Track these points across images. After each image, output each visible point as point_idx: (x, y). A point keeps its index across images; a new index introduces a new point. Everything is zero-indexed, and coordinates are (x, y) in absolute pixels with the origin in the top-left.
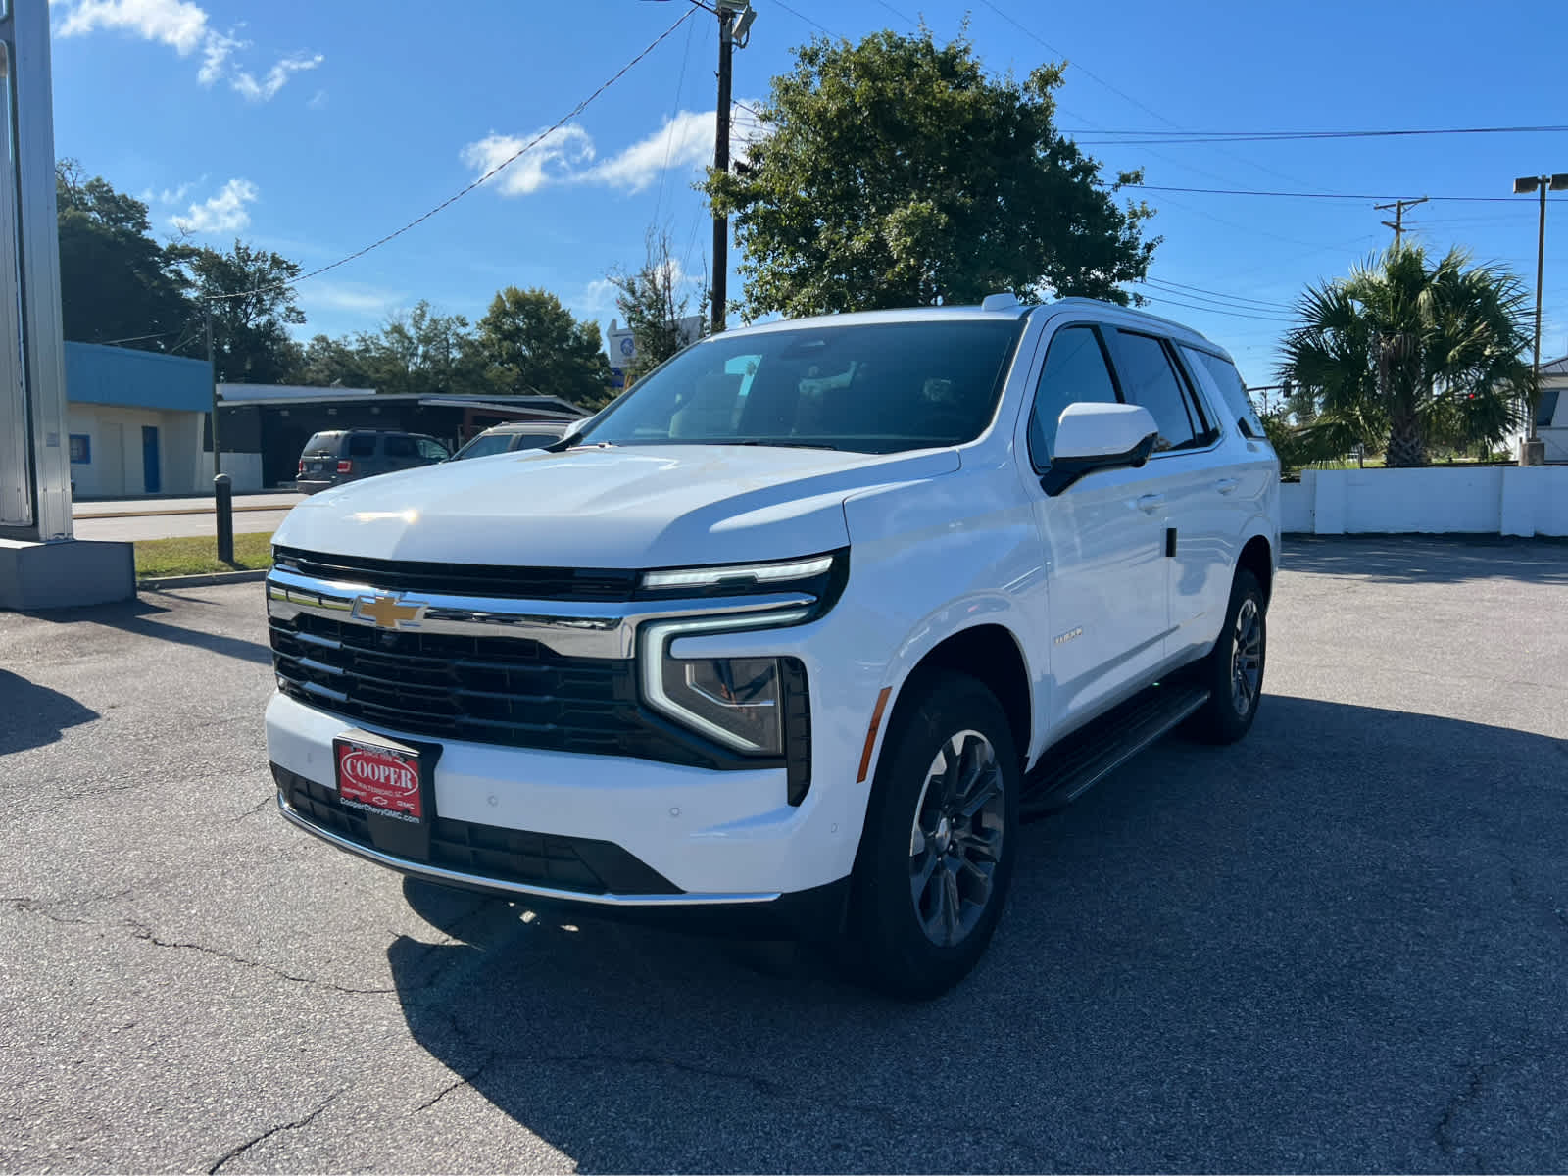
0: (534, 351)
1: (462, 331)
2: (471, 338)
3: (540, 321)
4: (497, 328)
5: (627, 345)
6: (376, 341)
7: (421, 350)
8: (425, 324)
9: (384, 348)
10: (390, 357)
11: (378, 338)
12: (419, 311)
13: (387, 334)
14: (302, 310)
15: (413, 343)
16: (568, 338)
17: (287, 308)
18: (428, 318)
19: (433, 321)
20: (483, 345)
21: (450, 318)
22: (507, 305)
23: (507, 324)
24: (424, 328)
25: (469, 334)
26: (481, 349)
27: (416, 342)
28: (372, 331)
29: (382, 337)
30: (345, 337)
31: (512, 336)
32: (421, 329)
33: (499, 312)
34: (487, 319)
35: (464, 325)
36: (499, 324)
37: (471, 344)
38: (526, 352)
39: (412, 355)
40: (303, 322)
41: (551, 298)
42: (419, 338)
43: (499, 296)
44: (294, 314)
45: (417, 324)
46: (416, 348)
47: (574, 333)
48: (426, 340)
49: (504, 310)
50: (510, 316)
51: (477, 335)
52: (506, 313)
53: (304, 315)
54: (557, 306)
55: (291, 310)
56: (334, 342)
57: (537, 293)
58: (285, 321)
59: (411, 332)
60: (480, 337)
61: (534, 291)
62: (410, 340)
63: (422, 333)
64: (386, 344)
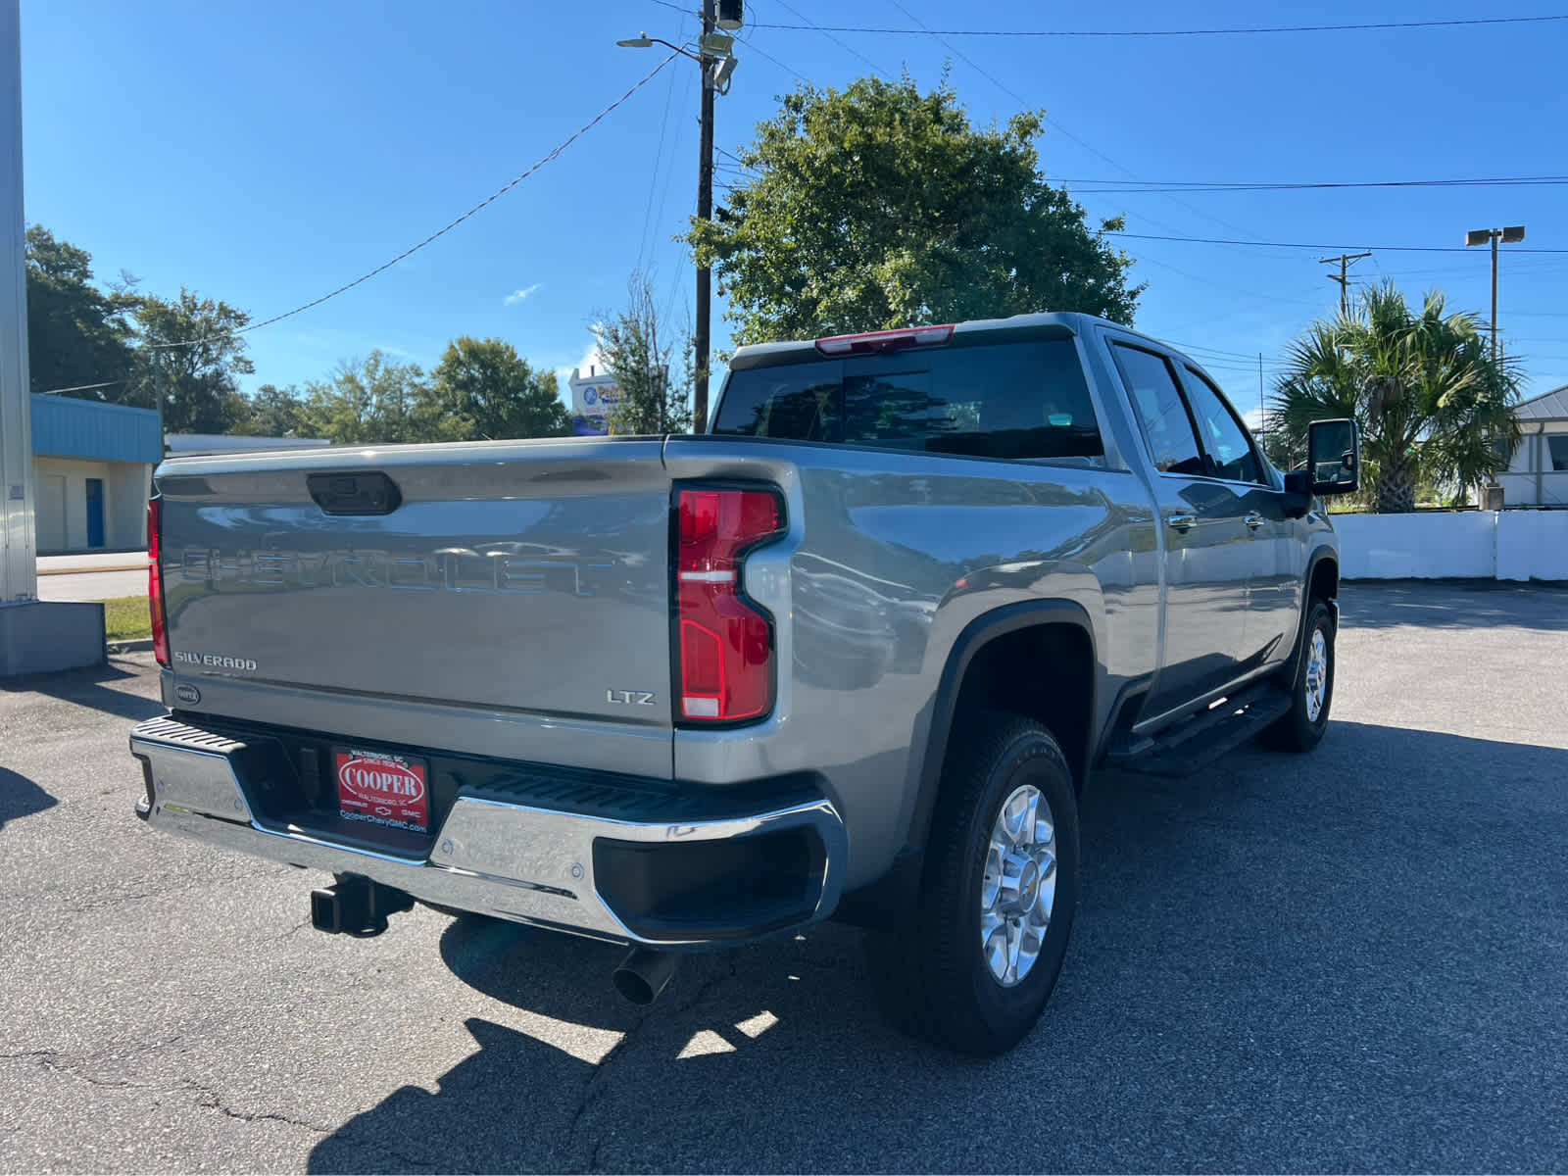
0: (490, 401)
1: (417, 380)
2: (425, 387)
3: (495, 369)
4: (451, 378)
5: (590, 393)
6: (326, 391)
7: (374, 400)
8: (379, 374)
9: (336, 398)
10: (343, 406)
11: (330, 387)
12: (372, 361)
13: (339, 383)
14: (250, 360)
15: (366, 393)
16: (524, 388)
17: (235, 358)
18: (381, 368)
19: (388, 372)
20: (438, 394)
21: (404, 368)
22: (461, 354)
23: (462, 375)
24: (377, 377)
25: (424, 384)
26: (435, 398)
27: (369, 392)
28: (324, 381)
29: (334, 386)
30: (294, 387)
31: (467, 385)
32: (374, 379)
33: (454, 362)
34: (441, 369)
35: (419, 375)
36: (453, 373)
37: (426, 394)
38: (482, 402)
39: (365, 405)
40: (251, 372)
41: (507, 348)
42: (372, 388)
43: (452, 347)
44: (242, 364)
45: (371, 373)
46: (369, 398)
47: (530, 383)
48: (380, 390)
49: (458, 358)
50: (465, 366)
51: (433, 385)
52: (461, 363)
53: (253, 365)
54: (513, 356)
55: (238, 359)
56: (282, 392)
57: (492, 342)
58: (232, 372)
59: (365, 382)
60: (435, 386)
61: (489, 341)
62: (362, 389)
63: (376, 383)
64: (339, 394)
